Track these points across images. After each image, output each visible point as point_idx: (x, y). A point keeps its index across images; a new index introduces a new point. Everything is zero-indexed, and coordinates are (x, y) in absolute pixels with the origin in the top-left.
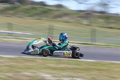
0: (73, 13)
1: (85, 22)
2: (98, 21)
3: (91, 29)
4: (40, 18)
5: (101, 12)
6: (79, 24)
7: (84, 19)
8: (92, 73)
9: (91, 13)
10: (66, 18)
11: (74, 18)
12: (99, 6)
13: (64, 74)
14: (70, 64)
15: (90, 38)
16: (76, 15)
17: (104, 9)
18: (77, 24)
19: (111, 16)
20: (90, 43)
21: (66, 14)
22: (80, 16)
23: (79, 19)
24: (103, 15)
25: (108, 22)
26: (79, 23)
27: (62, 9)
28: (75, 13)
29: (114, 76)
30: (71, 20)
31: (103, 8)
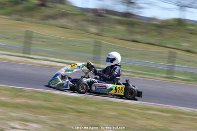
1: (93, 29)
2: (115, 28)
4: (21, 18)
6: (82, 32)
10: (63, 21)
11: (76, 22)
16: (80, 17)
18: (79, 31)
23: (85, 23)
26: (83, 30)
27: (58, 5)
28: (79, 13)
30: (70, 25)
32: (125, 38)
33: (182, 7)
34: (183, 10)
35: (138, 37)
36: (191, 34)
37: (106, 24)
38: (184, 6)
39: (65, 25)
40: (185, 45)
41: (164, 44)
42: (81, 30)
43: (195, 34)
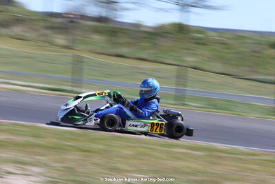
0: (35, 18)
1: (61, 40)
2: (92, 38)
3: (74, 56)
5: (100, 19)
6: (46, 44)
7: (60, 34)
9: (75, 20)
10: (17, 30)
12: (96, 5)
13: (4, 155)
14: (18, 135)
15: (69, 76)
16: (42, 24)
17: (106, 11)
18: (42, 44)
19: (121, 29)
20: (69, 88)
21: (19, 21)
22: (50, 25)
23: (48, 32)
24: (103, 25)
25: (115, 43)
26: (47, 42)
27: (10, 8)
28: (40, 18)
29: (119, 166)
30: (28, 35)
31: (104, 10)
32: (105, 51)
33: (184, 6)
34: (186, 11)
35: (124, 50)
36: (198, 44)
37: (78, 33)
38: (188, 5)
39: (22, 36)
40: (191, 60)
41: (160, 60)
42: (44, 42)
43: (204, 44)
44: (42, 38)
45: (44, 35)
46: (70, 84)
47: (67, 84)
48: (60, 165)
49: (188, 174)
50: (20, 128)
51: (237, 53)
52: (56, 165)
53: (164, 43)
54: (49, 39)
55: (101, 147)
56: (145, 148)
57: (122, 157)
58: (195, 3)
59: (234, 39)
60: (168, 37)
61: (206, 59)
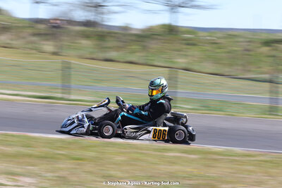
0: (20, 25)
1: (49, 46)
2: (80, 43)
3: (63, 62)
5: (88, 24)
6: (34, 51)
7: (47, 40)
8: (61, 166)
11: (23, 38)
12: (83, 9)
15: (59, 83)
16: (30, 31)
19: (109, 33)
20: (60, 95)
21: (5, 29)
22: (36, 31)
23: (35, 39)
24: (91, 29)
26: (34, 49)
28: (28, 25)
29: (112, 173)
30: (14, 42)
32: (94, 56)
33: (174, 8)
34: (174, 12)
35: (113, 54)
36: (188, 44)
37: (66, 38)
38: (177, 6)
39: (8, 44)
40: (182, 61)
41: (151, 62)
42: (31, 49)
43: (194, 45)
44: (30, 46)
45: (32, 42)
46: (60, 91)
47: (57, 91)
48: (51, 174)
49: (184, 178)
50: (9, 139)
51: (229, 52)
52: (49, 174)
53: (154, 45)
54: (37, 46)
55: (93, 154)
56: (137, 153)
57: (114, 164)
58: (183, 3)
59: (224, 38)
60: (157, 39)
61: (196, 59)
